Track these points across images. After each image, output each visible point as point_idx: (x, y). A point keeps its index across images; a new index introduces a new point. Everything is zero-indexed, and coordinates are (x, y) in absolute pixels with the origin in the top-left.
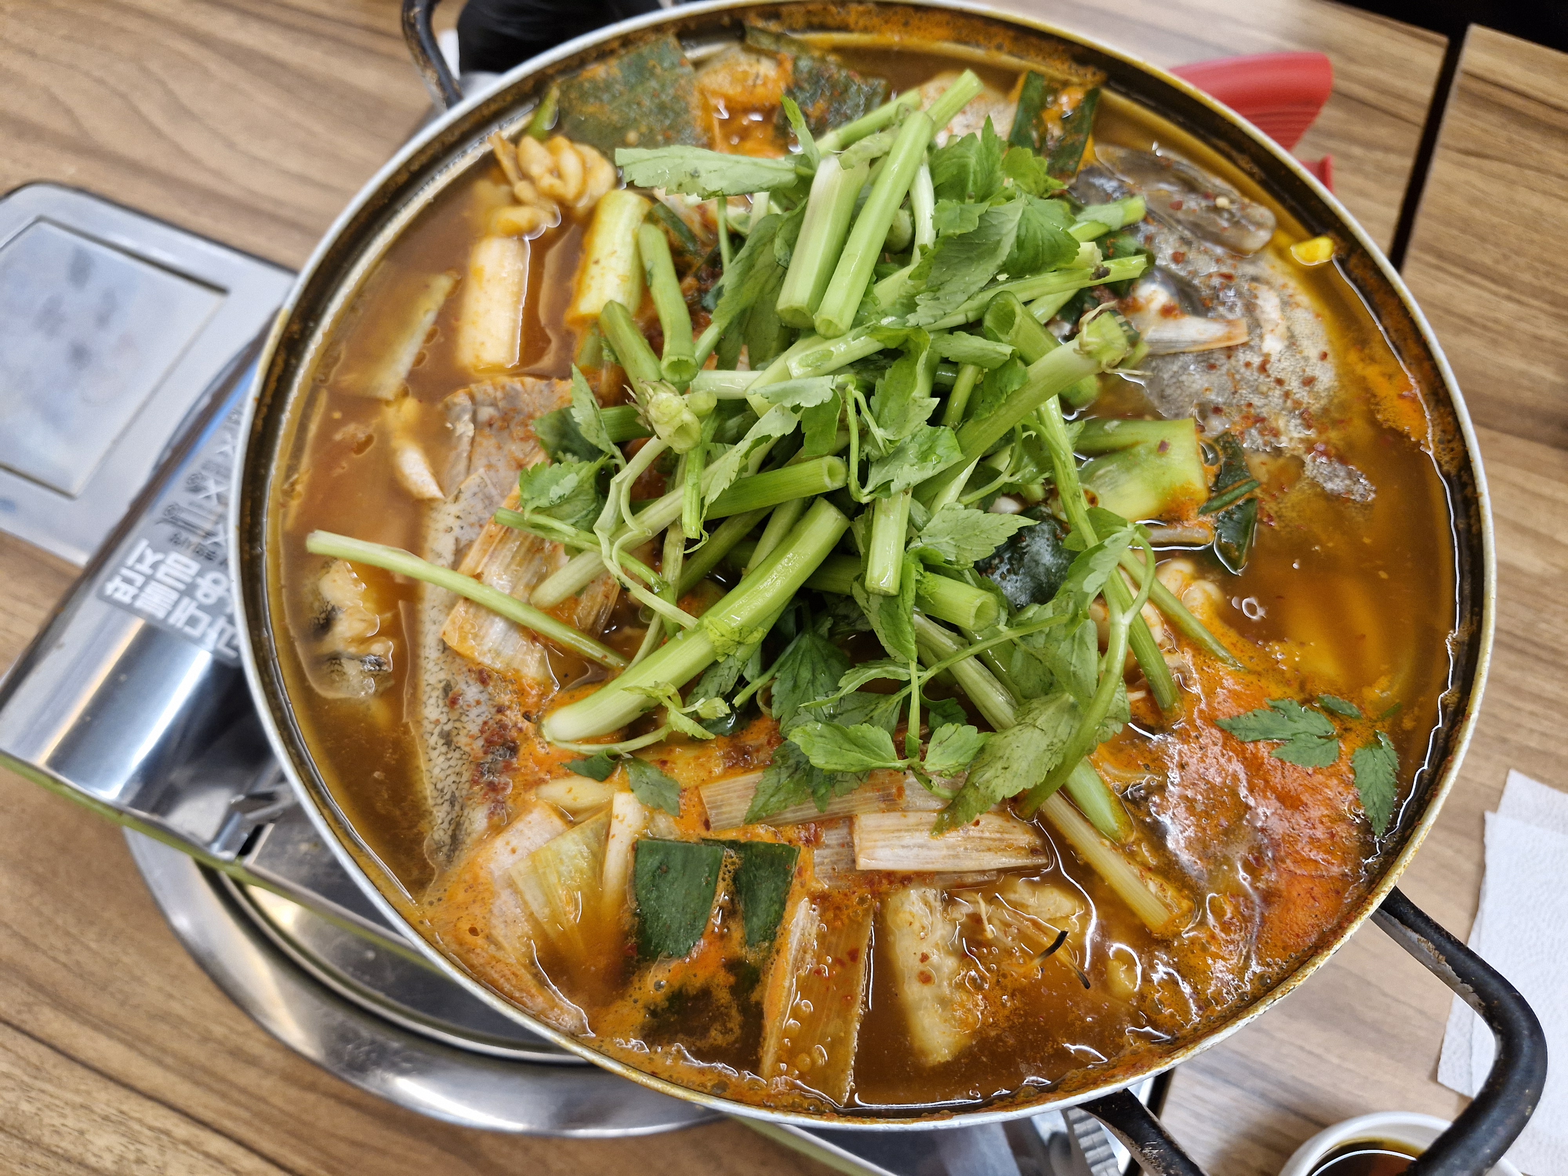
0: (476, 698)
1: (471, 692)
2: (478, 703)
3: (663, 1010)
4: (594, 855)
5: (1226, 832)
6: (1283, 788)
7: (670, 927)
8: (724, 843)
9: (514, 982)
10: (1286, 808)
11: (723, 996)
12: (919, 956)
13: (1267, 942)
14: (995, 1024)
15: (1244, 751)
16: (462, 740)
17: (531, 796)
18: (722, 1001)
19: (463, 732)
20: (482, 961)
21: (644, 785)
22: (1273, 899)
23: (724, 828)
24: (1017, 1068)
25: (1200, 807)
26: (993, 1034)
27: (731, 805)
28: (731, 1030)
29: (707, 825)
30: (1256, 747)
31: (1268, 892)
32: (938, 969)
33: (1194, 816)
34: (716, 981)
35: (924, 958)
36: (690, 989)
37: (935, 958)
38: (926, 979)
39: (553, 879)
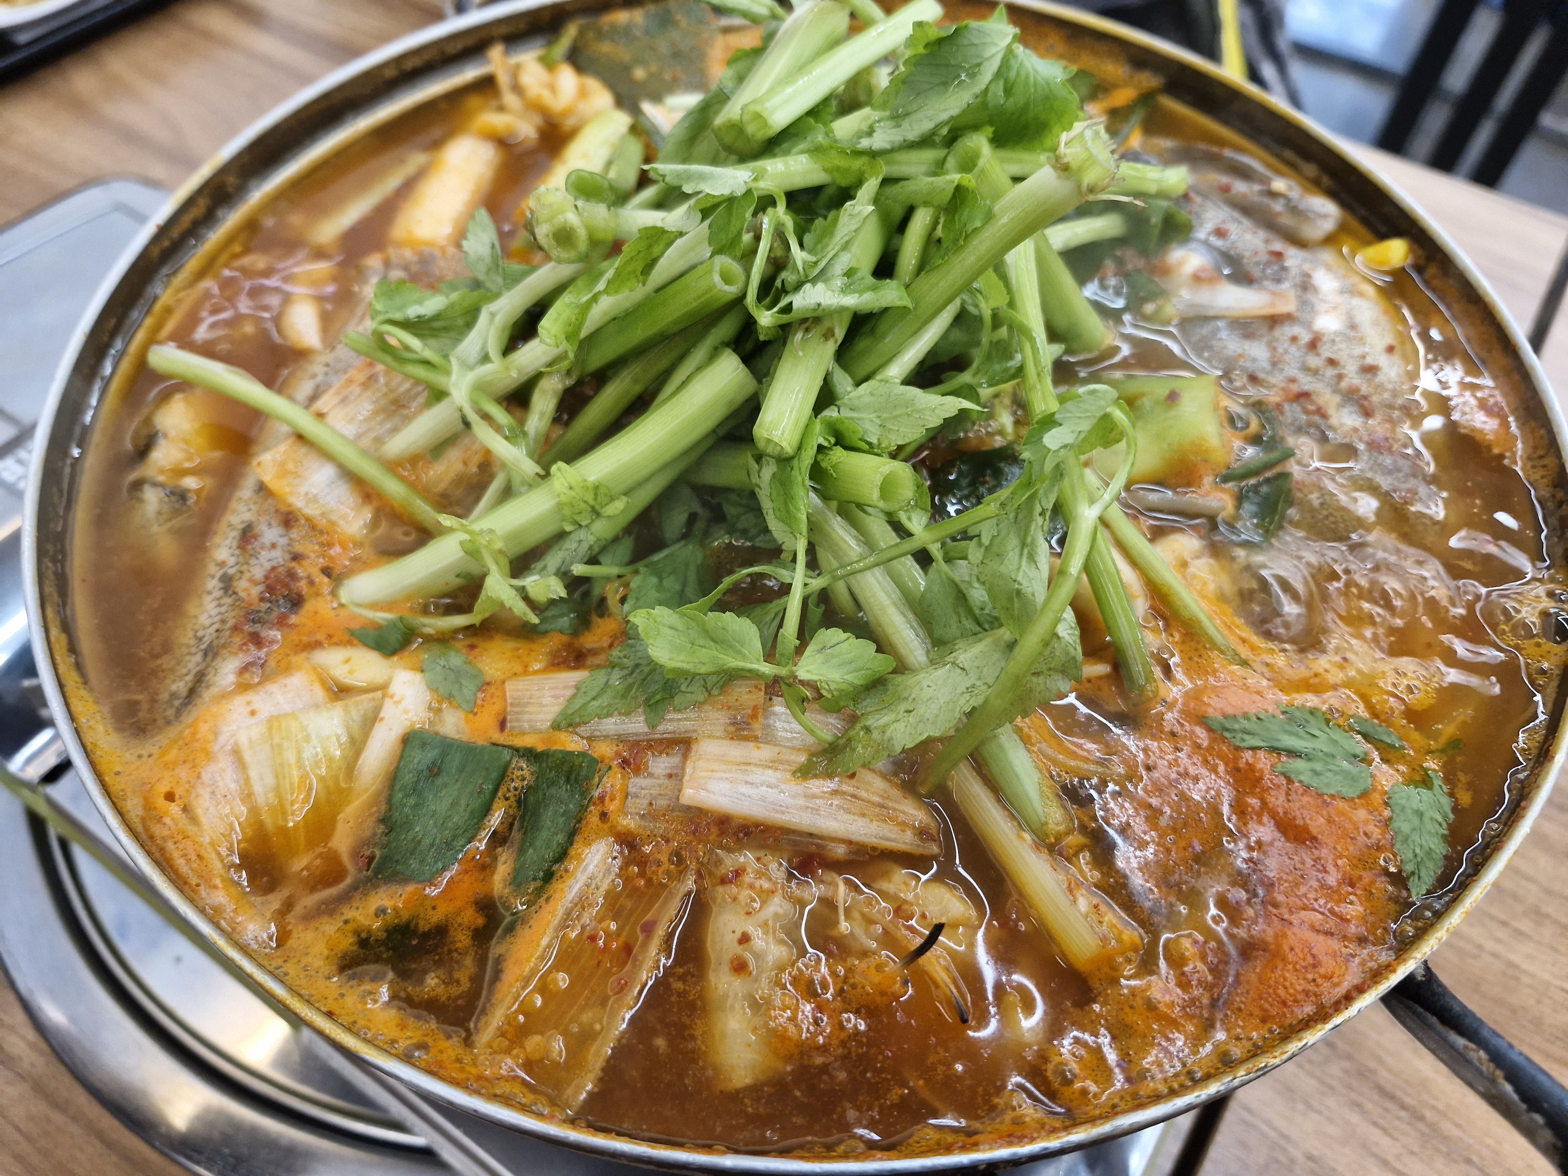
0: (274, 541)
1: (270, 533)
2: (274, 546)
3: (377, 941)
4: (353, 741)
5: (1198, 858)
6: (1285, 813)
7: (420, 842)
8: (516, 750)
9: (195, 866)
10: (1288, 839)
11: (462, 939)
12: (738, 935)
13: (1240, 1010)
14: (823, 1049)
15: (1236, 759)
16: (242, 585)
17: (298, 659)
18: (459, 945)
19: (247, 575)
20: (166, 833)
21: (439, 668)
22: (1255, 953)
23: (523, 733)
24: (843, 1115)
25: (1164, 821)
26: (819, 1060)
27: (541, 705)
28: (458, 982)
29: (502, 725)
30: (1254, 756)
31: (1249, 943)
32: (758, 956)
33: (1156, 830)
34: (459, 920)
35: (745, 939)
36: (421, 923)
37: (759, 941)
38: (740, 967)
39: (290, 756)
